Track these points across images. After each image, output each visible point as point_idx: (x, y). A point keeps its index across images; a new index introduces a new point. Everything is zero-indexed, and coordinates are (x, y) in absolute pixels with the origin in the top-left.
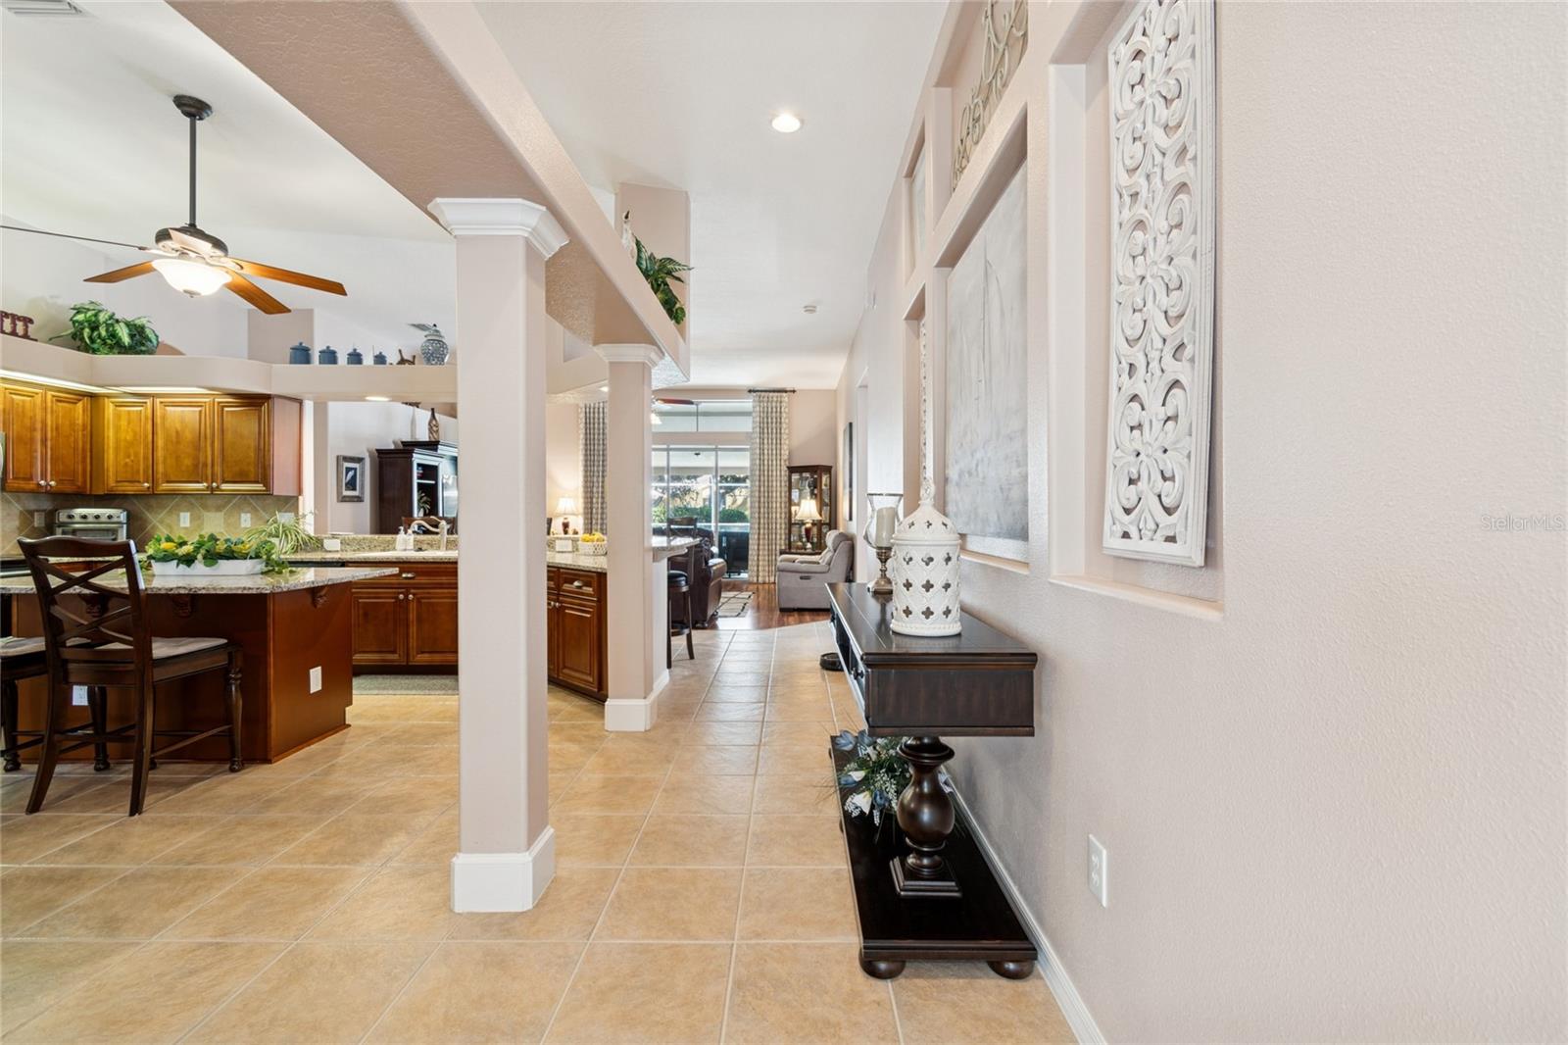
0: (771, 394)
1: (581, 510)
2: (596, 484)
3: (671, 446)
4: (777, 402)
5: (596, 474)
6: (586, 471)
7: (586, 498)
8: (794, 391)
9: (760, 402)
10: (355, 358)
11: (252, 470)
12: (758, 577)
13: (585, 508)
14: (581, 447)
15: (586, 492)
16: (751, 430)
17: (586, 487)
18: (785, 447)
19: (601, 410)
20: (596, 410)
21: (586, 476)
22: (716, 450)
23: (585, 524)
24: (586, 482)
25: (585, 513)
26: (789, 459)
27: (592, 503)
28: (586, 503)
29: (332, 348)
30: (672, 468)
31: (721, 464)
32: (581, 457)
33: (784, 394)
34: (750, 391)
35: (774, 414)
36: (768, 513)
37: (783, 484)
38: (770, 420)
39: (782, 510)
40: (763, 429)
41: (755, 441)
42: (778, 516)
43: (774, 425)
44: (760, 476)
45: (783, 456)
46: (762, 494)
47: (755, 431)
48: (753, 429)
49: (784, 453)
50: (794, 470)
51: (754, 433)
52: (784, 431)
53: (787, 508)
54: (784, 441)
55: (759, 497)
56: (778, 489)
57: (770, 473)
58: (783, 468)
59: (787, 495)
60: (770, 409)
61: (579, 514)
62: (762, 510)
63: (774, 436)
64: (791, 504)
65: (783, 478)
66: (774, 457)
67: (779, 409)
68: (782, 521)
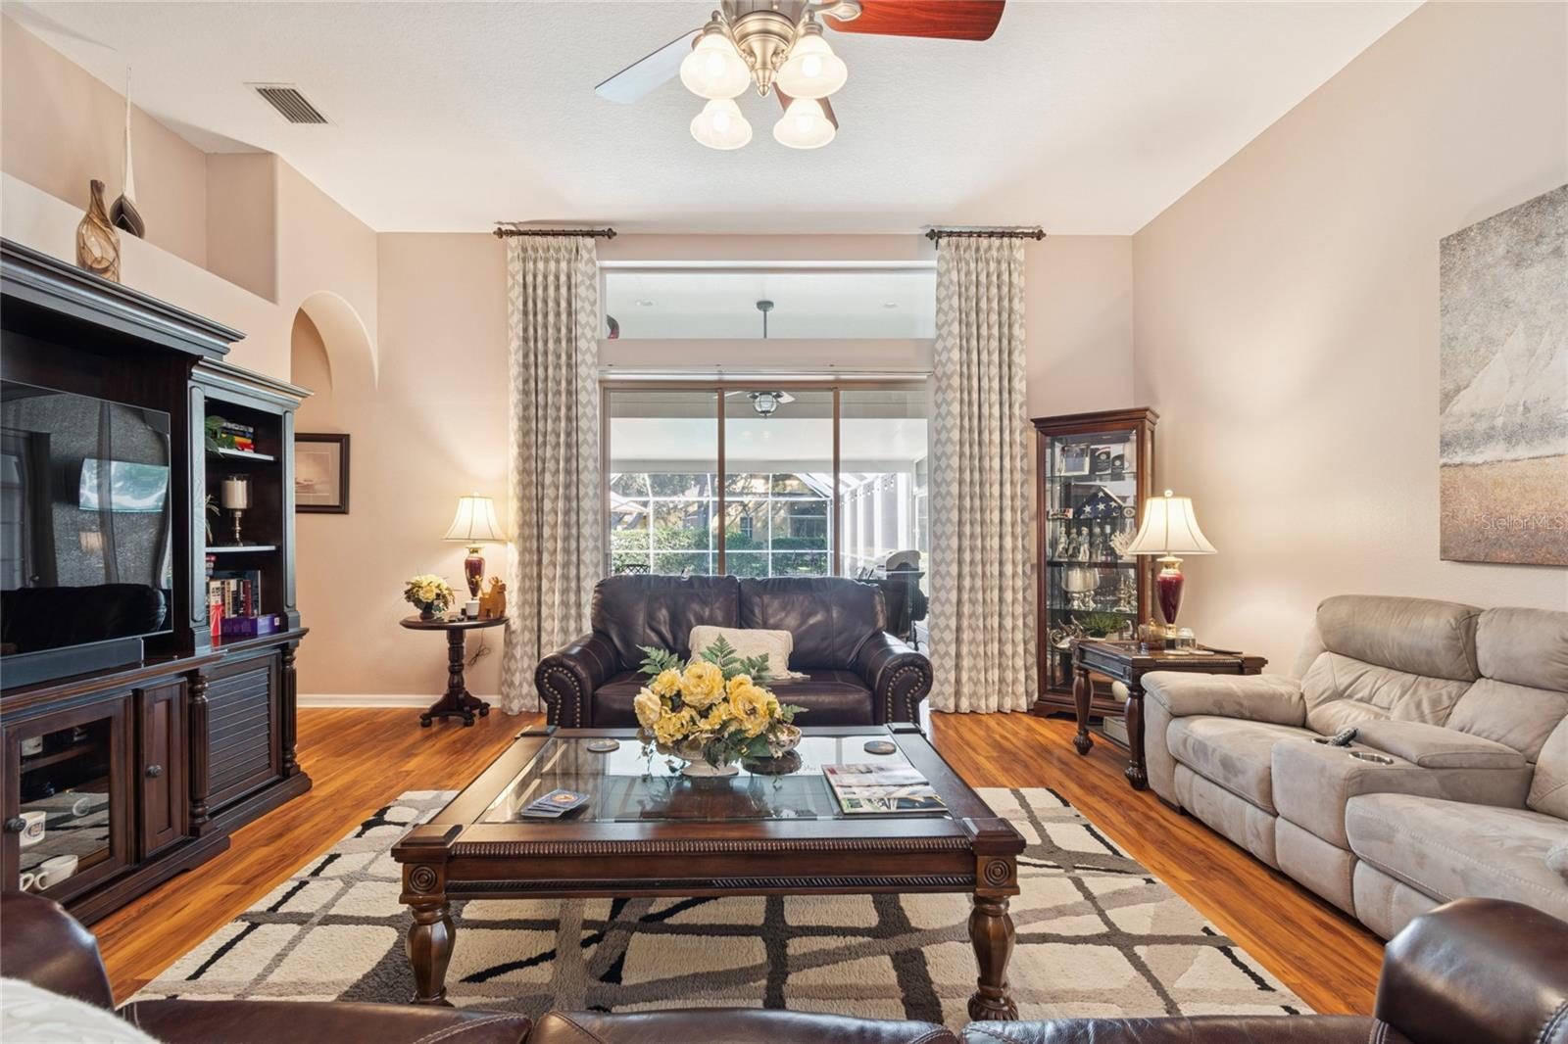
0: (984, 242)
1: (514, 530)
2: (550, 465)
4: (999, 262)
5: (551, 438)
6: (525, 434)
7: (524, 498)
8: (1039, 235)
9: (959, 260)
12: (958, 694)
13: (524, 525)
14: (515, 370)
15: (524, 485)
17: (524, 472)
18: (1018, 373)
19: (563, 278)
21: (524, 445)
23: (523, 564)
24: (525, 459)
25: (524, 538)
27: (540, 510)
28: (524, 512)
32: (514, 397)
33: (1016, 241)
34: (935, 235)
35: (994, 291)
36: (983, 538)
37: (1018, 464)
38: (983, 304)
39: (1019, 530)
40: (968, 325)
41: (944, 358)
42: (1008, 542)
43: (994, 317)
44: (961, 444)
45: (1018, 398)
46: (966, 489)
47: (944, 332)
48: (938, 327)
49: (1020, 385)
50: (1052, 429)
51: (940, 336)
52: (1017, 331)
53: (1034, 525)
54: (1016, 357)
55: (961, 497)
56: (1007, 476)
57: (986, 436)
58: (1017, 423)
59: (1032, 491)
60: (983, 278)
61: (510, 541)
62: (967, 529)
63: (994, 344)
64: (1041, 515)
65: (1017, 449)
66: (995, 397)
67: (1005, 277)
68: (1019, 557)
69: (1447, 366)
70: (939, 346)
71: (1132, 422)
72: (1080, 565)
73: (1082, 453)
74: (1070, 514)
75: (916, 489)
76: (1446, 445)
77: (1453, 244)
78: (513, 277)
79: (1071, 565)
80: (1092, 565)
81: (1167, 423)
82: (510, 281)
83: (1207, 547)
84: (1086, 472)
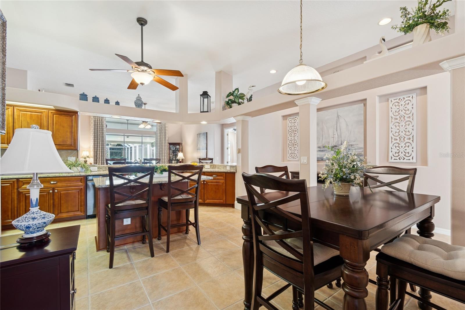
1: (92, 155)
3: (125, 134)
6: (94, 142)
7: (95, 151)
10: (107, 101)
11: (69, 140)
13: (94, 155)
14: (92, 133)
15: (94, 149)
16: (156, 131)
17: (94, 147)
18: (167, 137)
19: (101, 120)
20: (99, 120)
22: (142, 136)
23: (94, 161)
24: (94, 145)
25: (94, 157)
26: (168, 140)
28: (94, 153)
29: (97, 96)
30: (126, 142)
31: (143, 141)
32: (92, 137)
35: (164, 127)
36: (162, 157)
37: (167, 148)
38: (162, 128)
39: (167, 156)
40: (160, 127)
41: (157, 134)
42: (165, 157)
43: (164, 130)
44: (160, 145)
45: (167, 140)
46: (160, 151)
47: (157, 131)
48: (157, 130)
49: (167, 138)
50: (170, 144)
51: (157, 132)
52: (166, 132)
53: (168, 155)
54: (166, 135)
55: (159, 152)
56: (165, 149)
57: (163, 145)
58: (167, 143)
59: (168, 151)
60: (162, 125)
61: (91, 157)
62: (160, 156)
63: (164, 133)
64: (169, 154)
65: (167, 146)
66: (164, 140)
67: (165, 125)
68: (167, 159)
69: (197, 144)
70: (157, 133)
71: (179, 144)
72: (174, 160)
73: (174, 147)
74: (173, 154)
75: (151, 148)
76: (197, 150)
77: (197, 134)
78: (92, 119)
79: (173, 160)
80: (175, 160)
81: (183, 144)
82: (91, 119)
83: (184, 158)
84: (174, 149)
